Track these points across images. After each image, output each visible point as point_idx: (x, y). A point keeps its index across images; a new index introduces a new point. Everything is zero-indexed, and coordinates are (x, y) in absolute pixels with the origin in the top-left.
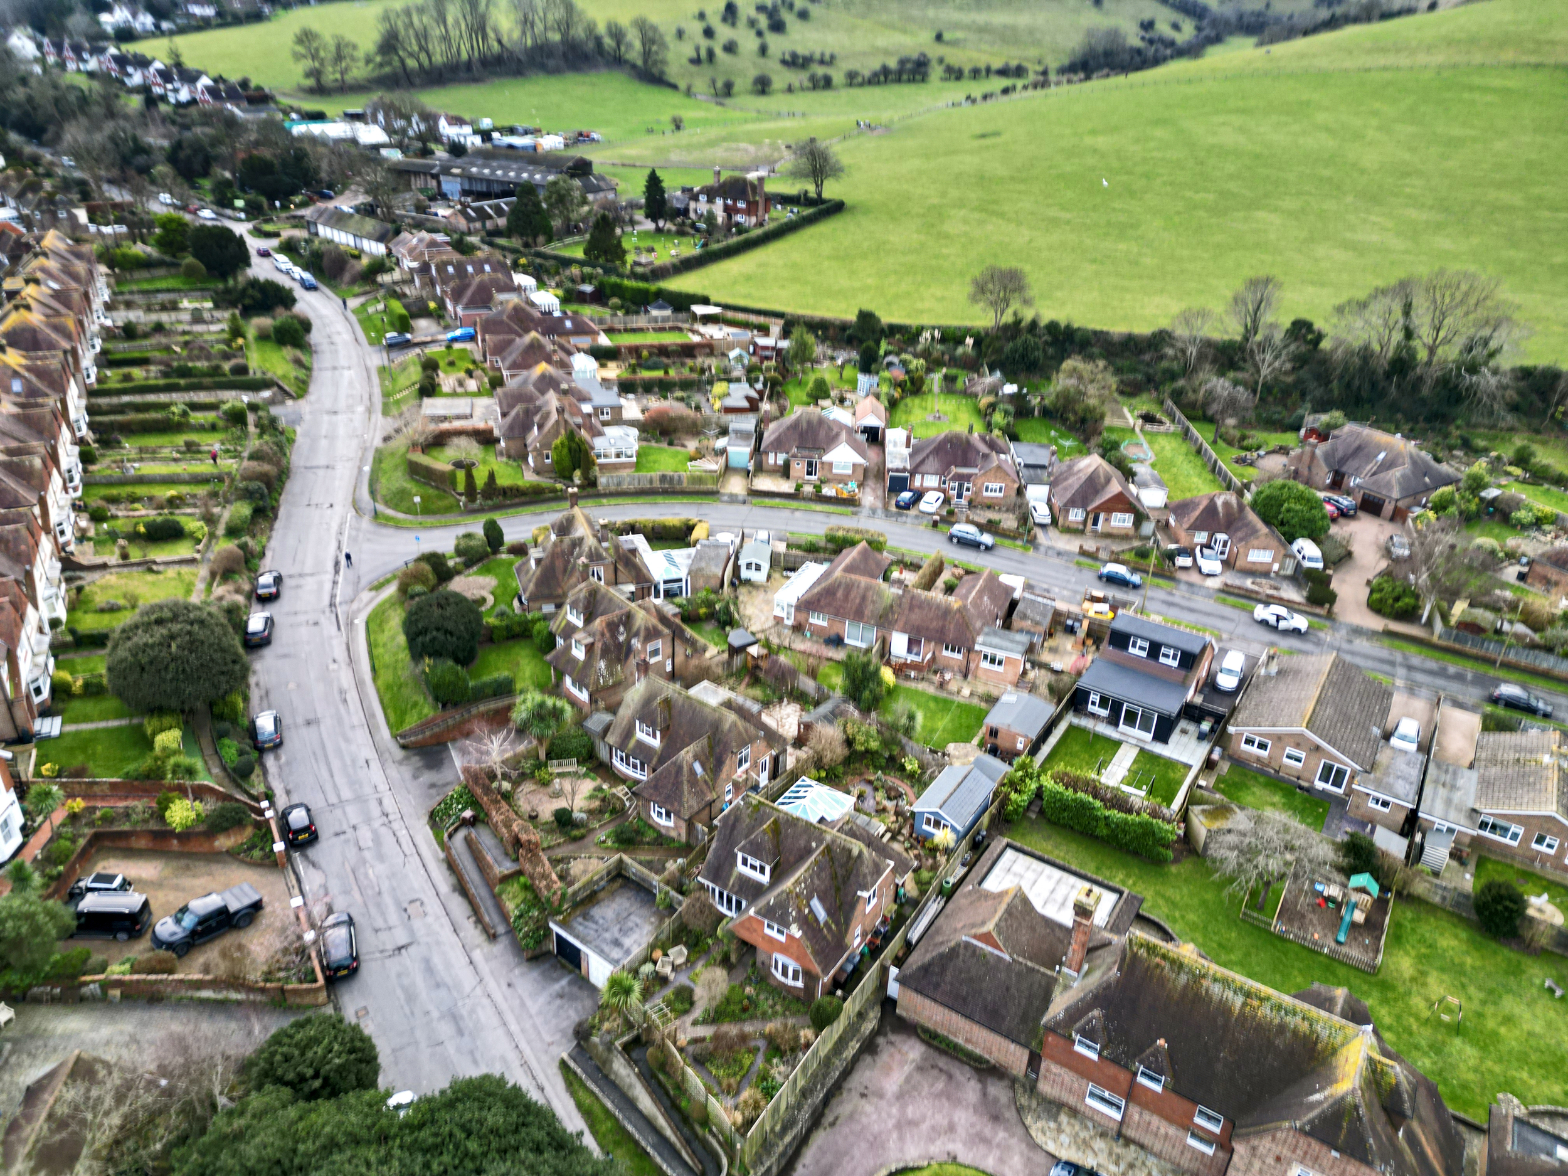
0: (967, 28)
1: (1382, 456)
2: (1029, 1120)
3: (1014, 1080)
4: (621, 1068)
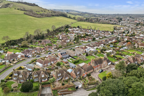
1: (47, 41)
2: (96, 72)
3: (93, 72)
4: (89, 87)
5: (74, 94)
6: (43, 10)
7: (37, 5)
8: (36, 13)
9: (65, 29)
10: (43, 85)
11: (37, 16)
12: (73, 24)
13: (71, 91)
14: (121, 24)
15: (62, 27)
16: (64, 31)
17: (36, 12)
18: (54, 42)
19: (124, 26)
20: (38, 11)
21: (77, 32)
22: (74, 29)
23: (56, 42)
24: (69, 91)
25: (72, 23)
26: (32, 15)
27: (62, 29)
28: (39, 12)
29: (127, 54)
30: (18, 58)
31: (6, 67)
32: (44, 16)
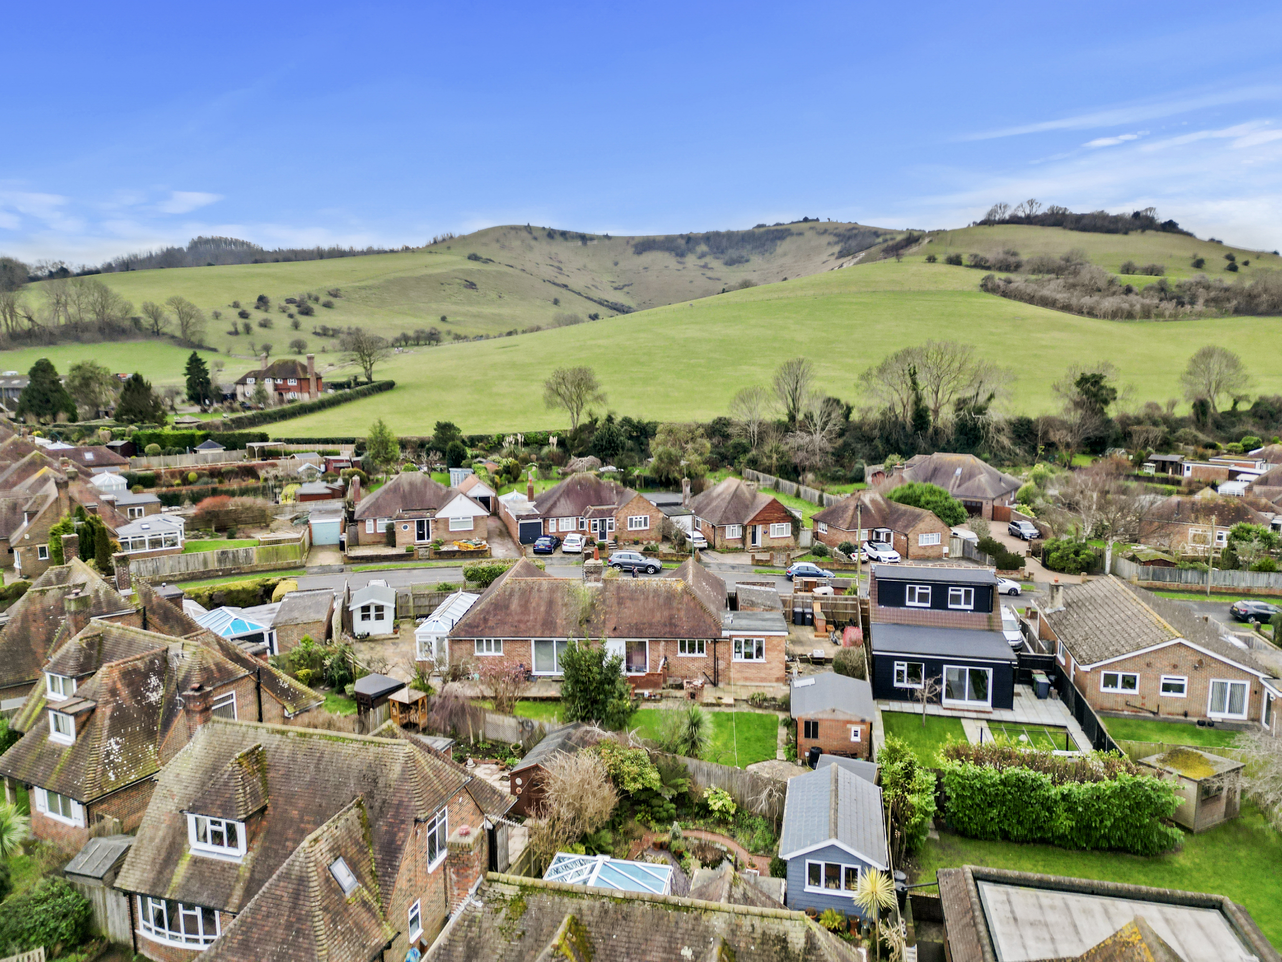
0: (465, 315)
1: (959, 471)
6: (1213, 256)
7: (1170, 227)
8: (1112, 283)
17: (1116, 275)
20: (1144, 265)
26: (1062, 297)
28: (1152, 272)
30: (441, 526)
31: (235, 556)
32: (1199, 307)
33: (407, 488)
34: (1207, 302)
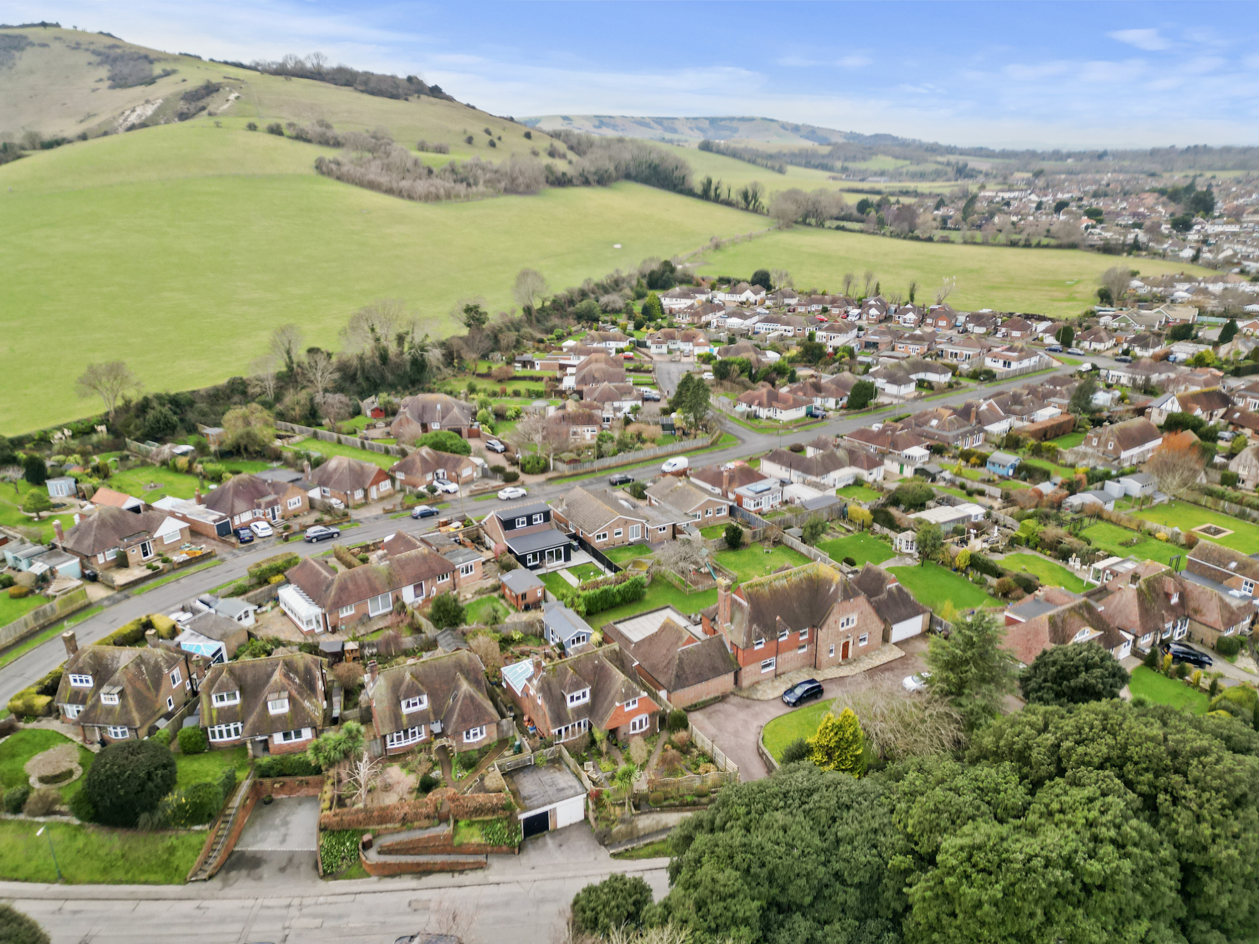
1: (439, 407)
2: (755, 697)
3: (733, 693)
4: (645, 822)
5: (492, 878)
6: (476, 130)
7: (435, 92)
8: (416, 163)
9: (640, 296)
10: (267, 781)
11: (422, 186)
12: (719, 256)
13: (478, 850)
14: (1188, 253)
15: (616, 285)
16: (622, 319)
17: (415, 154)
18: (500, 416)
19: (1213, 266)
20: (432, 141)
21: (735, 322)
22: (721, 296)
23: (518, 415)
24: (461, 849)
25: (717, 247)
26: (384, 179)
27: (604, 299)
28: (440, 150)
29: (1126, 544)
30: (158, 543)
31: (44, 612)
32: (481, 188)
33: (111, 521)
34: (486, 182)
